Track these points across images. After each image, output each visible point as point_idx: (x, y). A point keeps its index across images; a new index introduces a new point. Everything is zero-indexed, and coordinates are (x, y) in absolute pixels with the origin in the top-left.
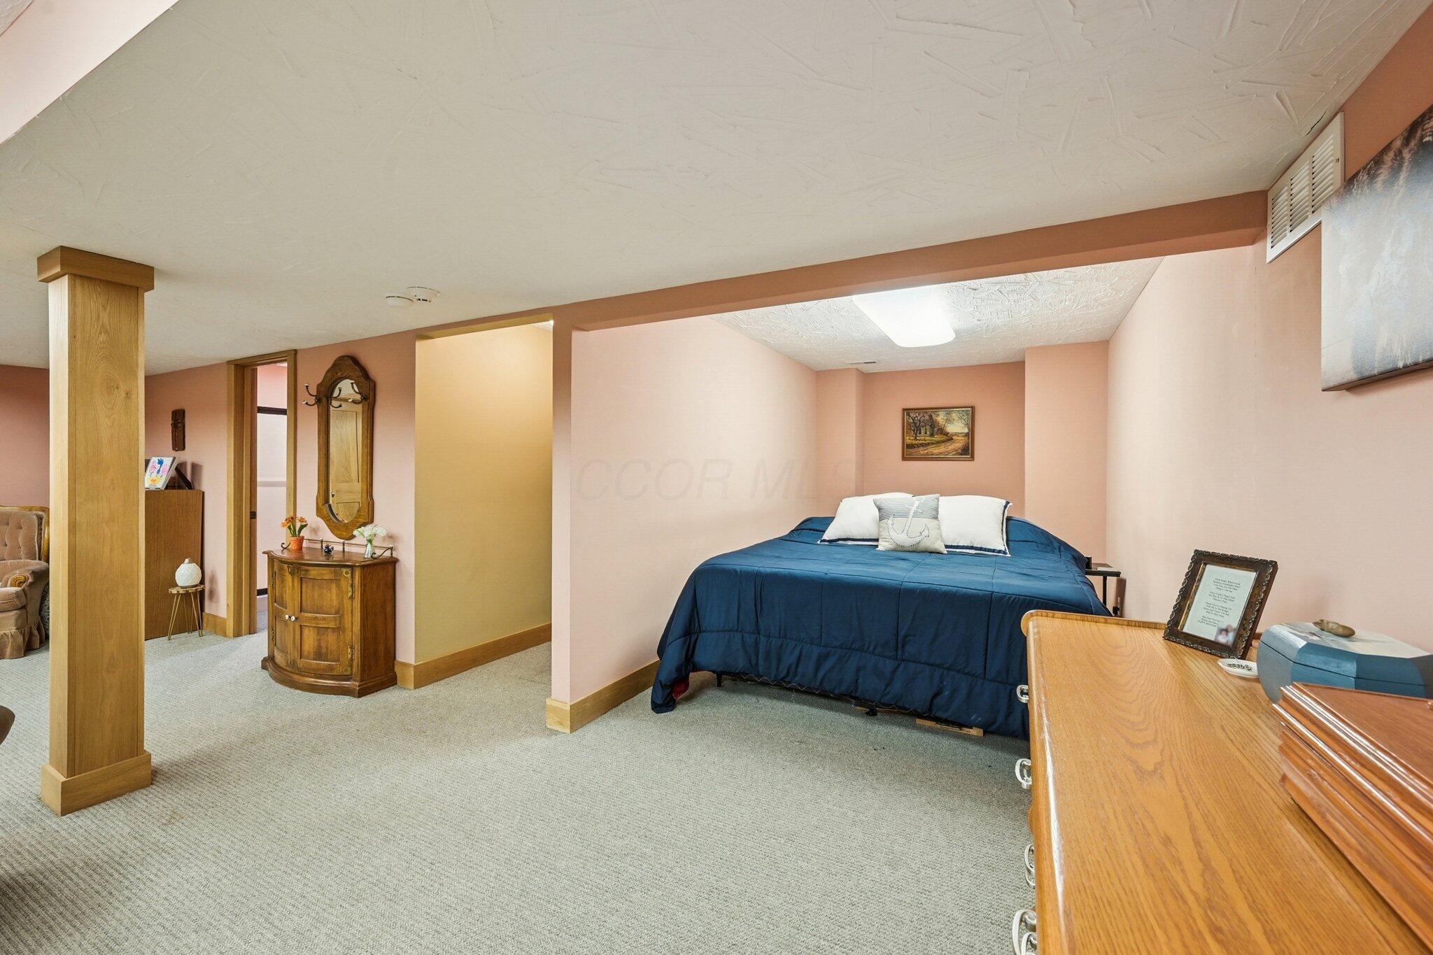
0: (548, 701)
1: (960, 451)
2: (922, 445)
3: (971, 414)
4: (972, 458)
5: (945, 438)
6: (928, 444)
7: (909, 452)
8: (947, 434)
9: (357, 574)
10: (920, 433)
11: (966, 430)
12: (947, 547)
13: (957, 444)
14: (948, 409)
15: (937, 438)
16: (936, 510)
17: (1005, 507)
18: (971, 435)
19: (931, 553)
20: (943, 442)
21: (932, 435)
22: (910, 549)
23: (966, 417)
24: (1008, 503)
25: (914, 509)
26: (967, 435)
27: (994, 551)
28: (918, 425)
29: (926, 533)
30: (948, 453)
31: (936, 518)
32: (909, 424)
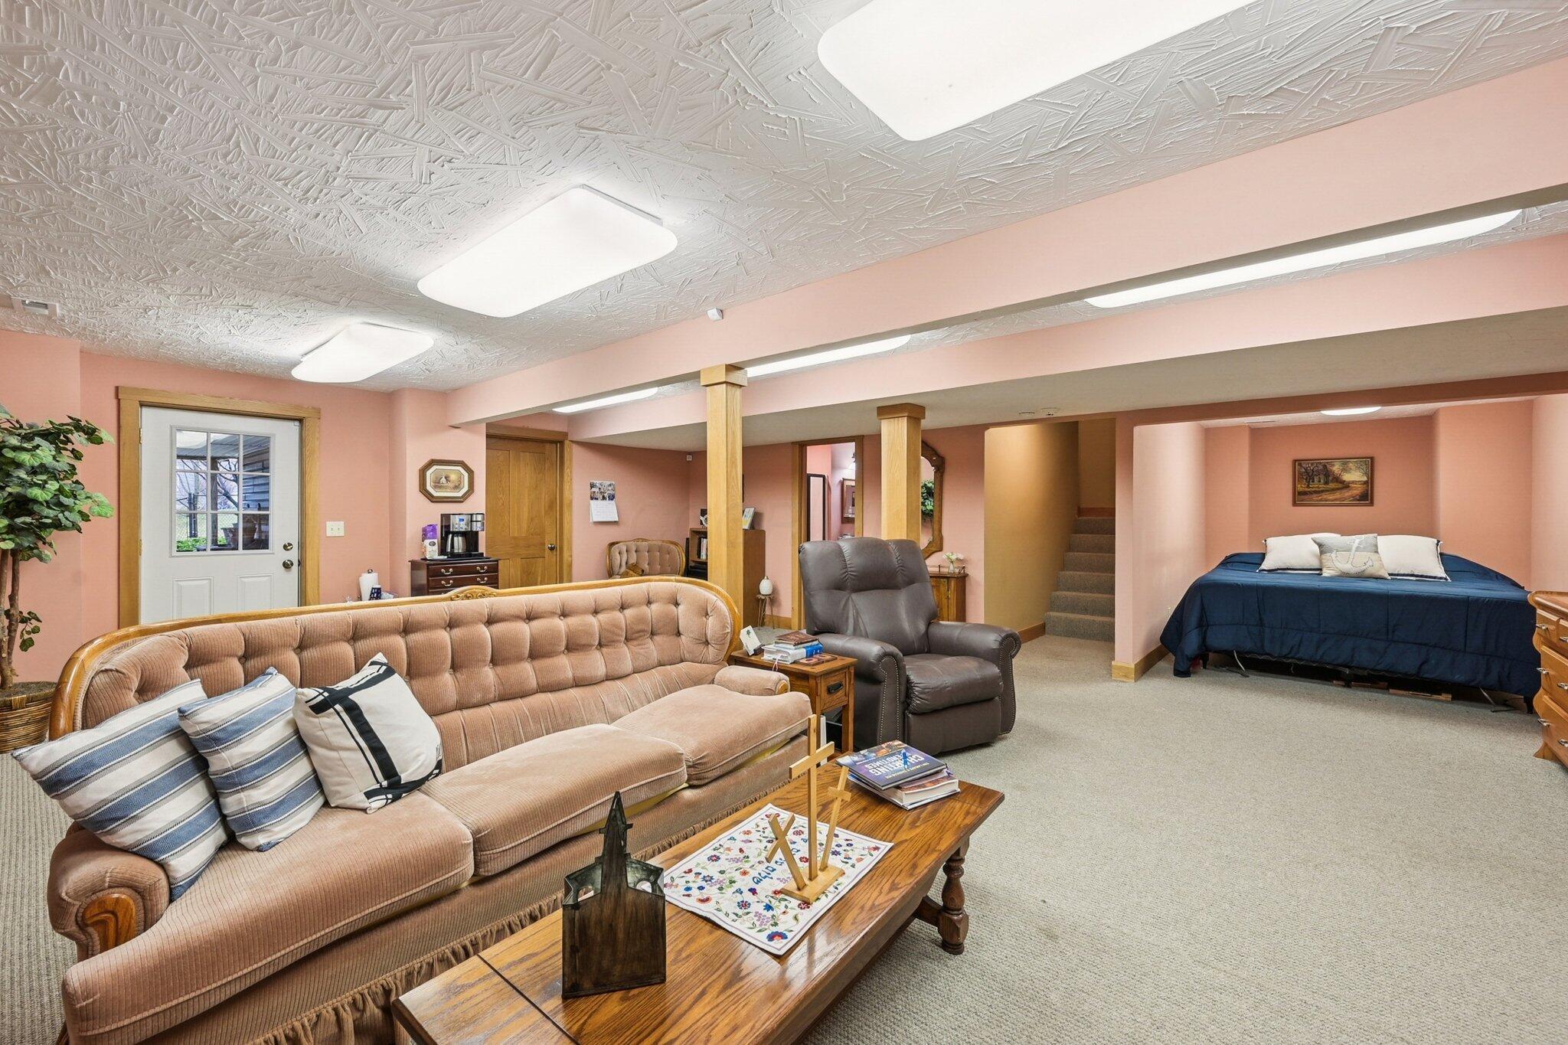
0: (1113, 663)
1: (1358, 497)
2: (1315, 492)
3: (1370, 464)
4: (1372, 504)
5: (1340, 486)
6: (1322, 491)
7: (1300, 498)
8: (1343, 482)
9: (953, 583)
10: (1313, 482)
11: (1365, 479)
12: (1390, 575)
13: (1355, 491)
14: (1345, 460)
15: (1332, 485)
16: (1376, 546)
17: (1437, 545)
18: (1370, 483)
19: (1377, 578)
20: (1338, 489)
21: (1326, 483)
22: (1355, 575)
23: (1365, 466)
24: (1438, 541)
25: (1356, 545)
26: (1366, 483)
27: (1435, 578)
28: (1310, 474)
29: (1370, 563)
30: (1345, 499)
31: (1377, 552)
32: (1301, 474)
